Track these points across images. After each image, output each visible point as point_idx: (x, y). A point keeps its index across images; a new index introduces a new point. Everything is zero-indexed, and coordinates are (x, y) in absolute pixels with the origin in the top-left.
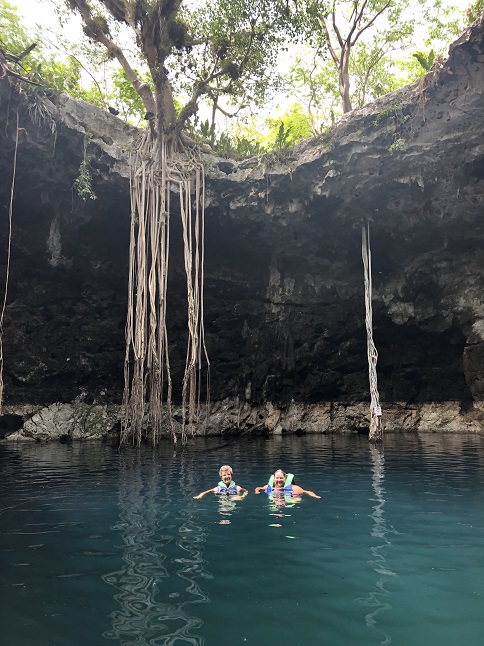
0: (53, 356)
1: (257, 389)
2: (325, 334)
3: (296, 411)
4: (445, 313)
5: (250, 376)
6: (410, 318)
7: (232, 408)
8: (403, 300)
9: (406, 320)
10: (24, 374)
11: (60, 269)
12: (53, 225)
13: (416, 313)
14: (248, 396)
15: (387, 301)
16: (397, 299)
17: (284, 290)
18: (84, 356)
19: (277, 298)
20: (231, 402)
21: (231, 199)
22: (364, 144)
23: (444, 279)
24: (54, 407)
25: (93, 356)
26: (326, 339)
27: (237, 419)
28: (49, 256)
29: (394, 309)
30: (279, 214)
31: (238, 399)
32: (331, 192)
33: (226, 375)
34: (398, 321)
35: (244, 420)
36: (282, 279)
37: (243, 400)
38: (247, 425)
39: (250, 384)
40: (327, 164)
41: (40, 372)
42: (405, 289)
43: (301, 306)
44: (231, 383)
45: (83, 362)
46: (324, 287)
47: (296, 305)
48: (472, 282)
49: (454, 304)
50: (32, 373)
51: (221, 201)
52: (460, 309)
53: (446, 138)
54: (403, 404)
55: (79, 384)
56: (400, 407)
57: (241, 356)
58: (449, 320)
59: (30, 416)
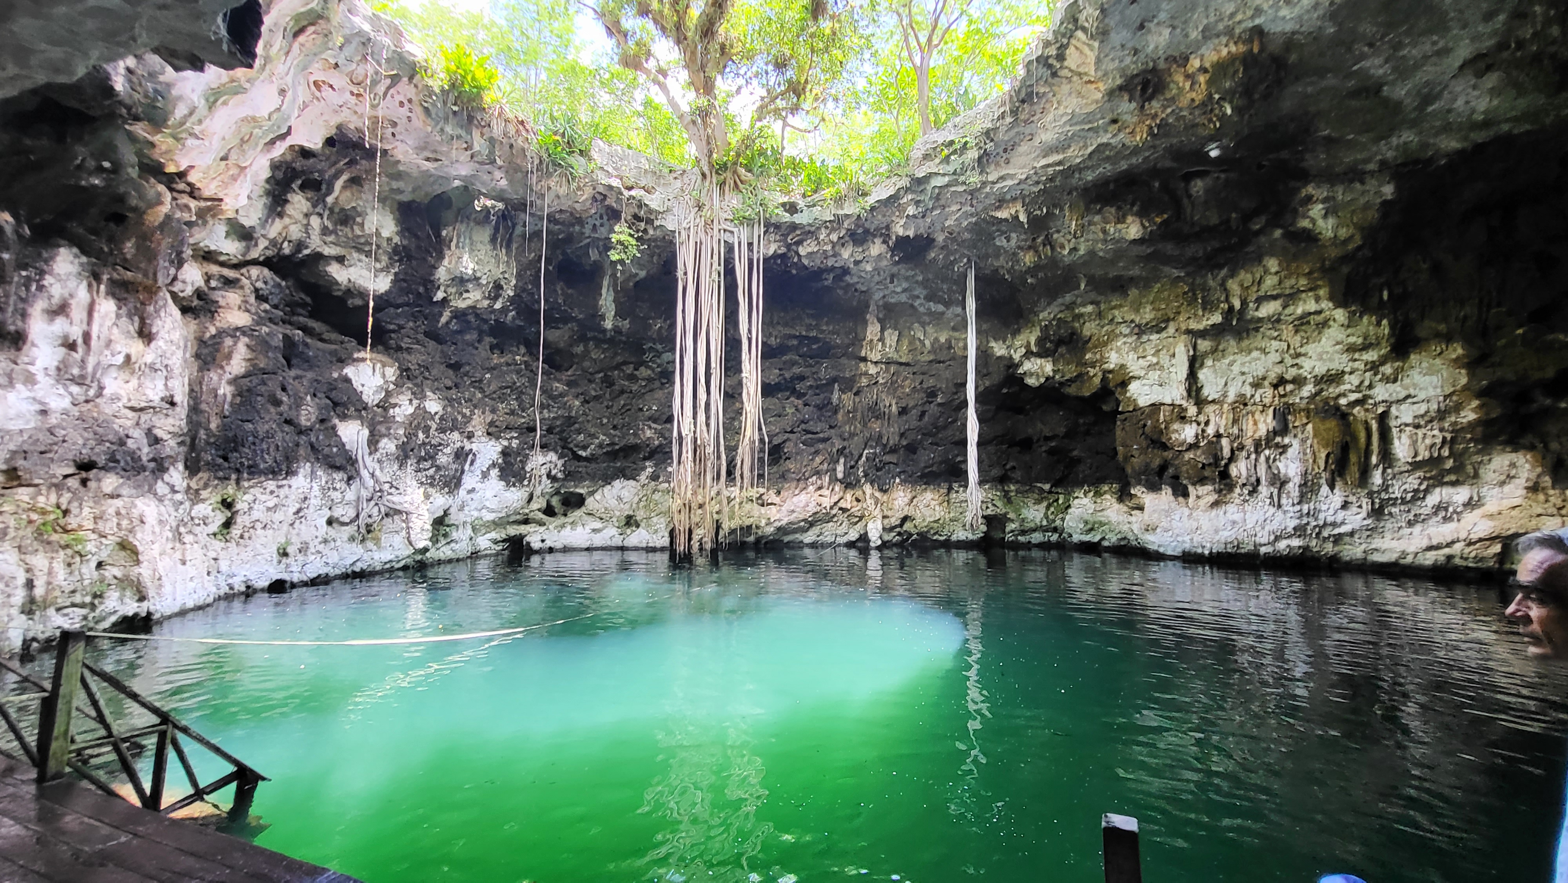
0: (615, 427)
1: (852, 467)
2: (939, 400)
3: (902, 494)
4: (1092, 372)
5: (841, 452)
6: (1047, 379)
7: (820, 488)
8: (1039, 355)
9: (1042, 380)
10: (585, 448)
11: (617, 330)
12: (605, 283)
13: (1054, 371)
14: (840, 475)
15: (1017, 357)
16: (1029, 354)
17: (884, 345)
18: (650, 428)
19: (875, 356)
20: (819, 482)
21: (799, 243)
22: (944, 175)
23: (1089, 329)
24: (617, 483)
25: (659, 427)
26: (939, 405)
27: (827, 502)
28: (603, 317)
29: (1027, 366)
30: (860, 258)
31: (827, 479)
32: (916, 231)
33: (813, 450)
34: (1031, 381)
35: (836, 503)
36: (882, 331)
37: (834, 480)
38: (841, 509)
39: (842, 460)
40: (905, 200)
41: (601, 446)
42: (1040, 342)
43: (907, 364)
44: (818, 460)
45: (649, 433)
46: (936, 339)
47: (901, 364)
48: (1125, 330)
49: (1103, 361)
50: (593, 447)
51: (788, 246)
52: (1112, 366)
53: (1044, 162)
54: (1047, 487)
55: (645, 459)
56: (1042, 490)
57: (831, 427)
58: (1097, 381)
59: (592, 493)
